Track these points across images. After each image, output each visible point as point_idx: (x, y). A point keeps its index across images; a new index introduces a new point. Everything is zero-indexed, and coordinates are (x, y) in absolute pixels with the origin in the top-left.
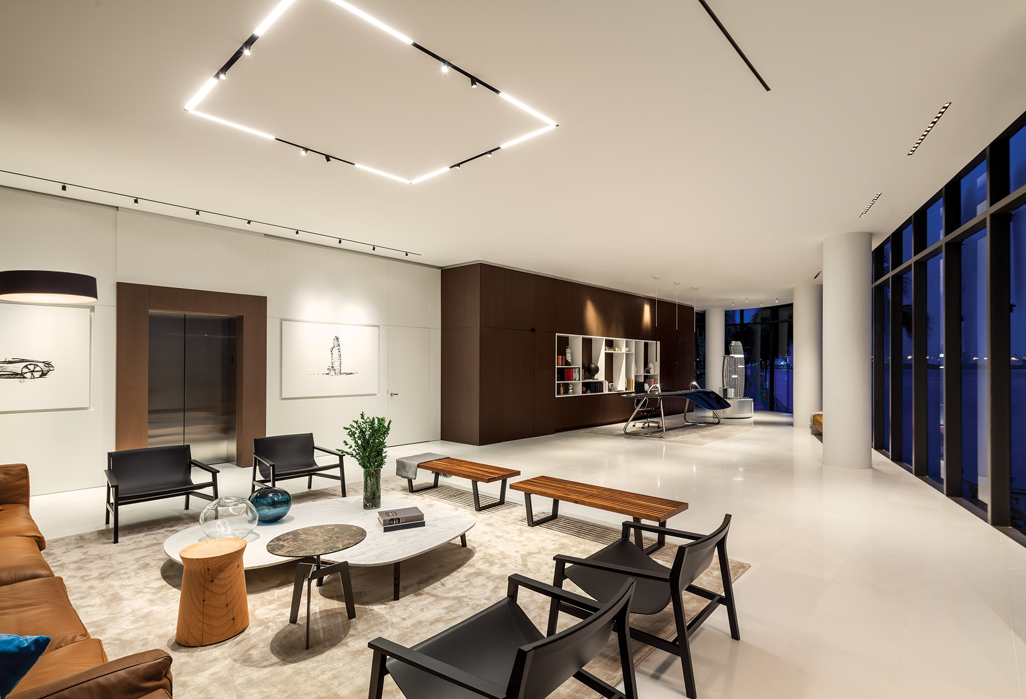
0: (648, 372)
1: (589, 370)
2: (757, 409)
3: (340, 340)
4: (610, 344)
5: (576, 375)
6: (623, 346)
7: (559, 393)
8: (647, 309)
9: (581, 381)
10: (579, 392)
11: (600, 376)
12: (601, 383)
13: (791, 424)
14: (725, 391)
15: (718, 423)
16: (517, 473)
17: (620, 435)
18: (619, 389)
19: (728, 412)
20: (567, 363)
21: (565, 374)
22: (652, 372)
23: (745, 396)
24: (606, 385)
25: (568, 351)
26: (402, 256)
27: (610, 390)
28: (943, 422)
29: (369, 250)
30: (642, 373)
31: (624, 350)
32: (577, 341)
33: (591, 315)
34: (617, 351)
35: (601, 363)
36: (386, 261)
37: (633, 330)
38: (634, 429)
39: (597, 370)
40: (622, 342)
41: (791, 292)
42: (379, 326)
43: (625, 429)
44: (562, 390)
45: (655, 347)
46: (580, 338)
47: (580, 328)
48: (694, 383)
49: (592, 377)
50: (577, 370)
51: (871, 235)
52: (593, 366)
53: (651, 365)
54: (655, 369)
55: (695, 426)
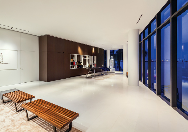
0: (94, 63)
1: (79, 62)
2: (116, 70)
3: (2, 54)
4: (85, 57)
5: (76, 64)
6: (88, 57)
7: (71, 68)
8: (93, 49)
9: (77, 65)
10: (76, 67)
11: (82, 64)
12: (82, 66)
13: (122, 74)
14: (110, 67)
15: (108, 74)
16: (34, 97)
17: (85, 78)
18: (87, 67)
19: (110, 71)
20: (73, 61)
21: (73, 63)
22: (95, 63)
23: (114, 68)
24: (83, 66)
25: (74, 58)
26: (23, 31)
27: (84, 67)
28: (148, 73)
29: (10, 28)
30: (92, 63)
31: (88, 58)
32: (76, 56)
33: (80, 50)
34: (86, 58)
35: (82, 61)
36: (20, 33)
37: (90, 53)
38: (89, 76)
39: (81, 62)
40: (87, 56)
41: (122, 46)
42: (17, 51)
43: (86, 76)
44: (72, 67)
45: (96, 57)
46: (77, 55)
47: (77, 53)
48: (103, 65)
49: (80, 64)
50: (76, 62)
51: (139, 30)
52: (80, 61)
53: (94, 61)
54: (95, 62)
55: (103, 75)
